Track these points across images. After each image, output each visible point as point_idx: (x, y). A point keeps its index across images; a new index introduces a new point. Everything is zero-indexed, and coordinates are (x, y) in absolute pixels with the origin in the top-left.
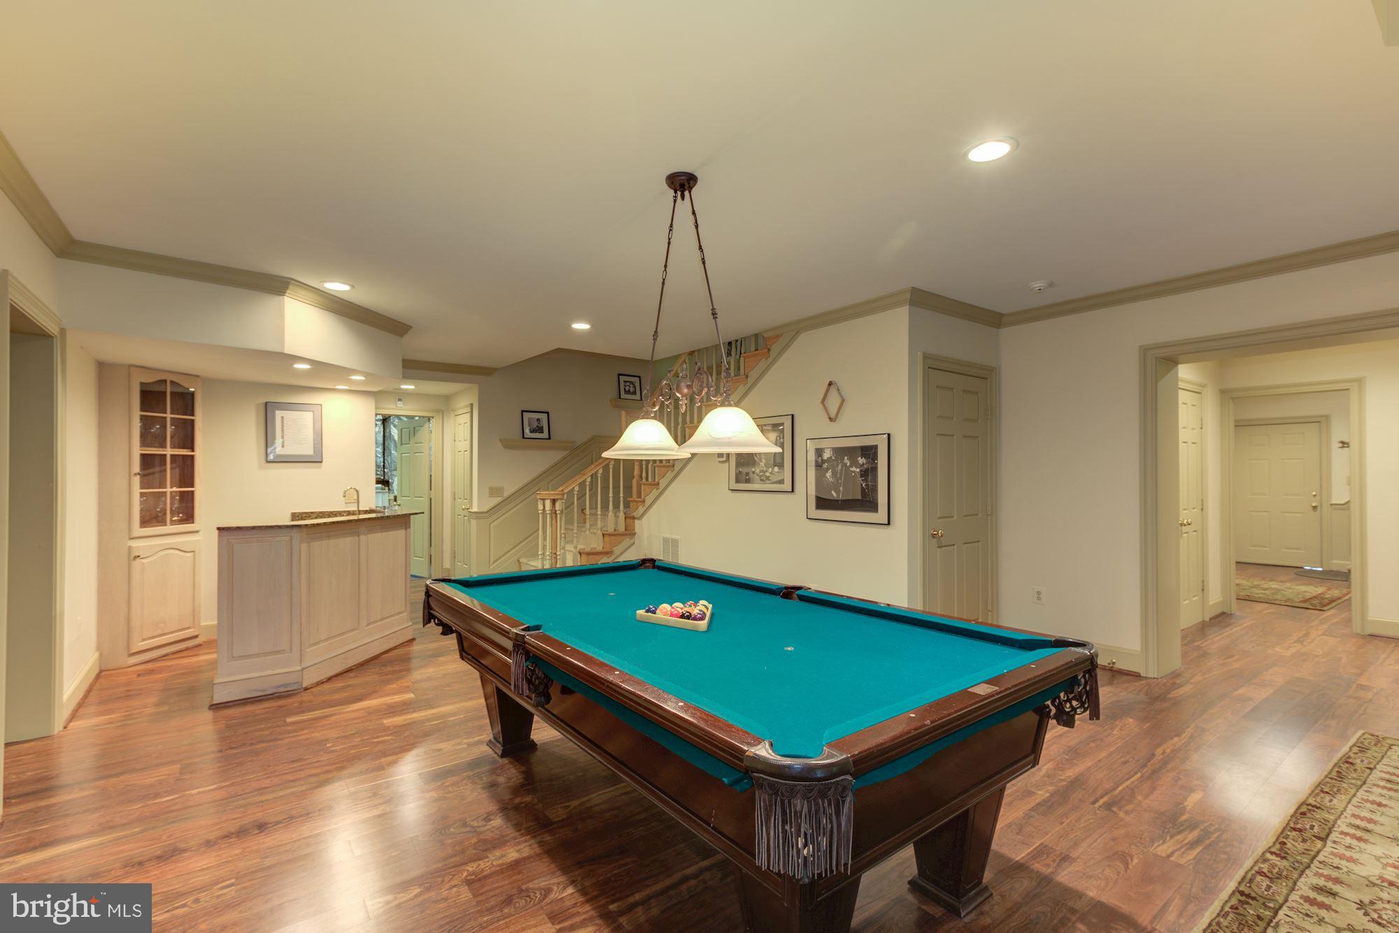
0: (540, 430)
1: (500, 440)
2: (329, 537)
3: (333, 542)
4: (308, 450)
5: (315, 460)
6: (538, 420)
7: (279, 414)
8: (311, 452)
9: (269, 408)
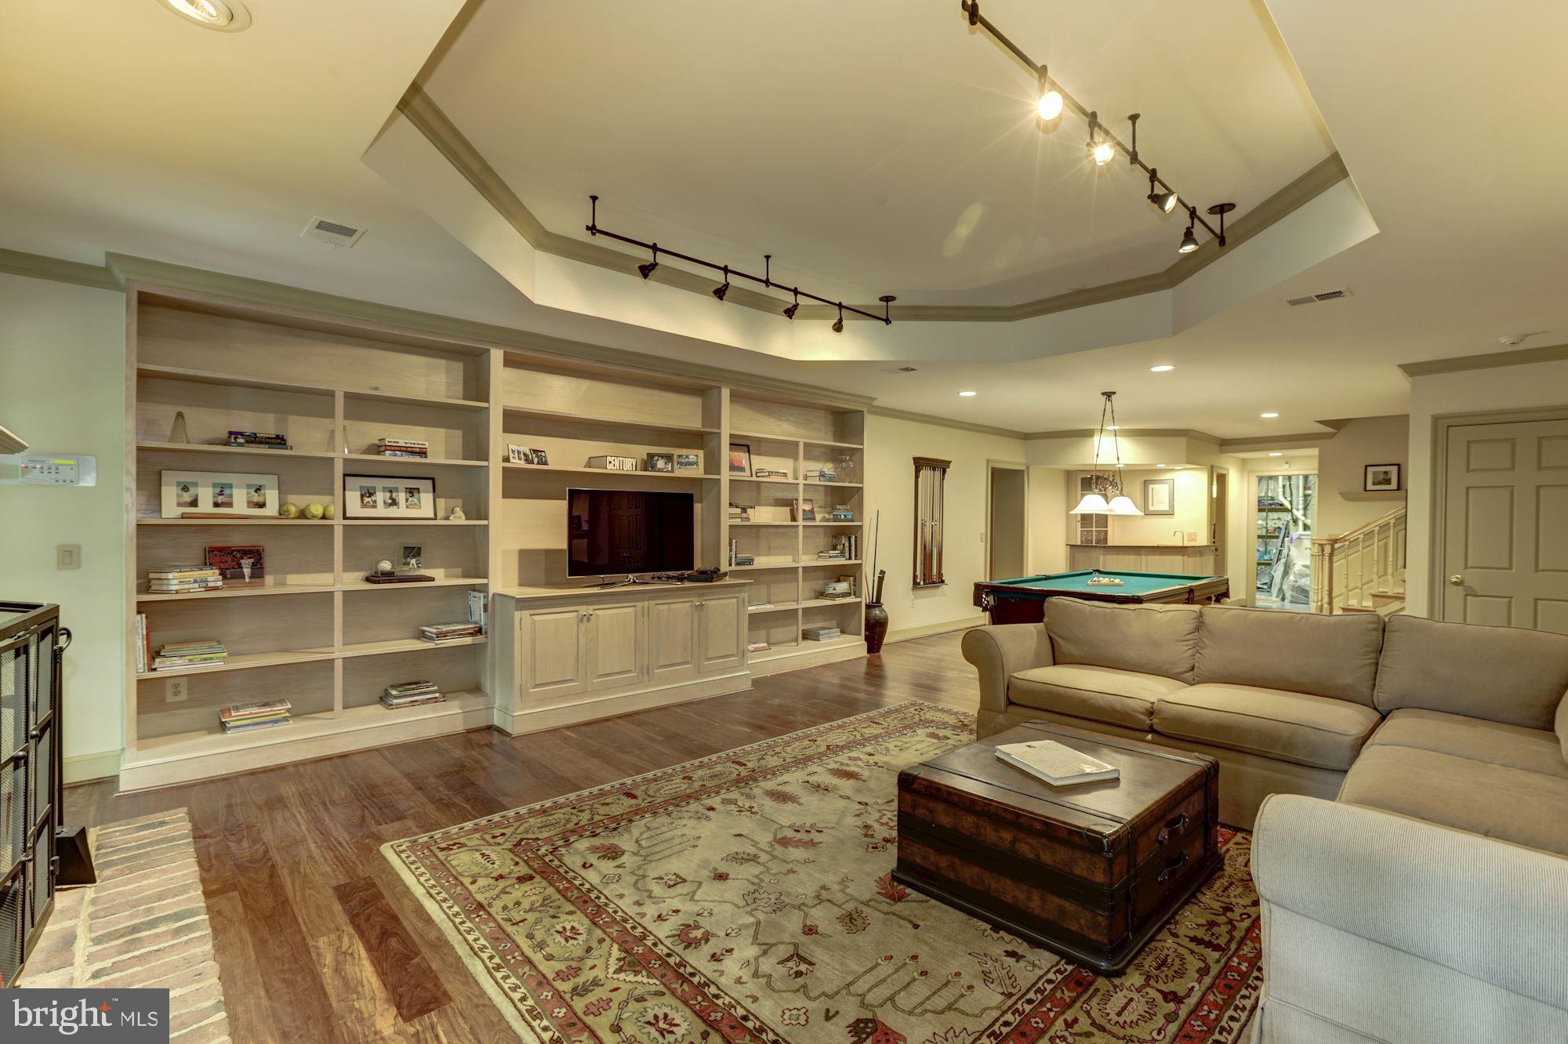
0: (1388, 482)
1: (1340, 494)
2: (1118, 554)
3: (1121, 557)
4: (1165, 507)
5: (1170, 513)
6: (1386, 472)
7: (1151, 486)
8: (1167, 509)
9: (1146, 483)
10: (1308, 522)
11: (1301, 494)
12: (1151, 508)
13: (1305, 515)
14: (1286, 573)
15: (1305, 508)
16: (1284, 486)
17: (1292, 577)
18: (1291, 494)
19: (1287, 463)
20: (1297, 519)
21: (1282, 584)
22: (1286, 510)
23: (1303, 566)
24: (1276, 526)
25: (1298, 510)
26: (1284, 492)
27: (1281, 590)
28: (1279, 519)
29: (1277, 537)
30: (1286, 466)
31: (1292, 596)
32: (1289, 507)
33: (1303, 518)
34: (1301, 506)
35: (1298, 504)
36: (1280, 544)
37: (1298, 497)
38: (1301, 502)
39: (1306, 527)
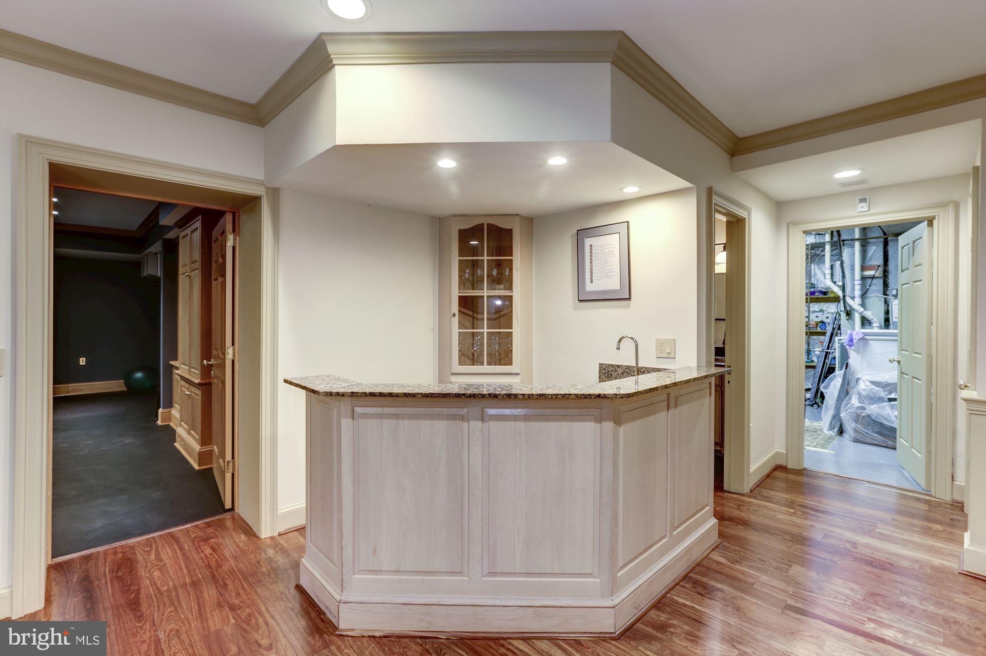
4: (615, 285)
7: (587, 242)
9: (581, 235)
10: (868, 314)
11: (857, 276)
12: (589, 287)
13: (863, 305)
14: (845, 392)
15: (863, 296)
16: (832, 267)
17: (855, 401)
18: (844, 276)
19: (863, 200)
20: (852, 309)
21: (838, 409)
22: (836, 299)
23: (873, 383)
24: (818, 320)
25: (853, 298)
26: (832, 275)
27: (836, 416)
28: (822, 311)
29: (824, 334)
30: (863, 207)
31: (855, 430)
32: (840, 294)
33: (861, 309)
34: (858, 293)
35: (853, 289)
36: (826, 344)
37: (853, 280)
38: (857, 287)
39: (865, 322)
